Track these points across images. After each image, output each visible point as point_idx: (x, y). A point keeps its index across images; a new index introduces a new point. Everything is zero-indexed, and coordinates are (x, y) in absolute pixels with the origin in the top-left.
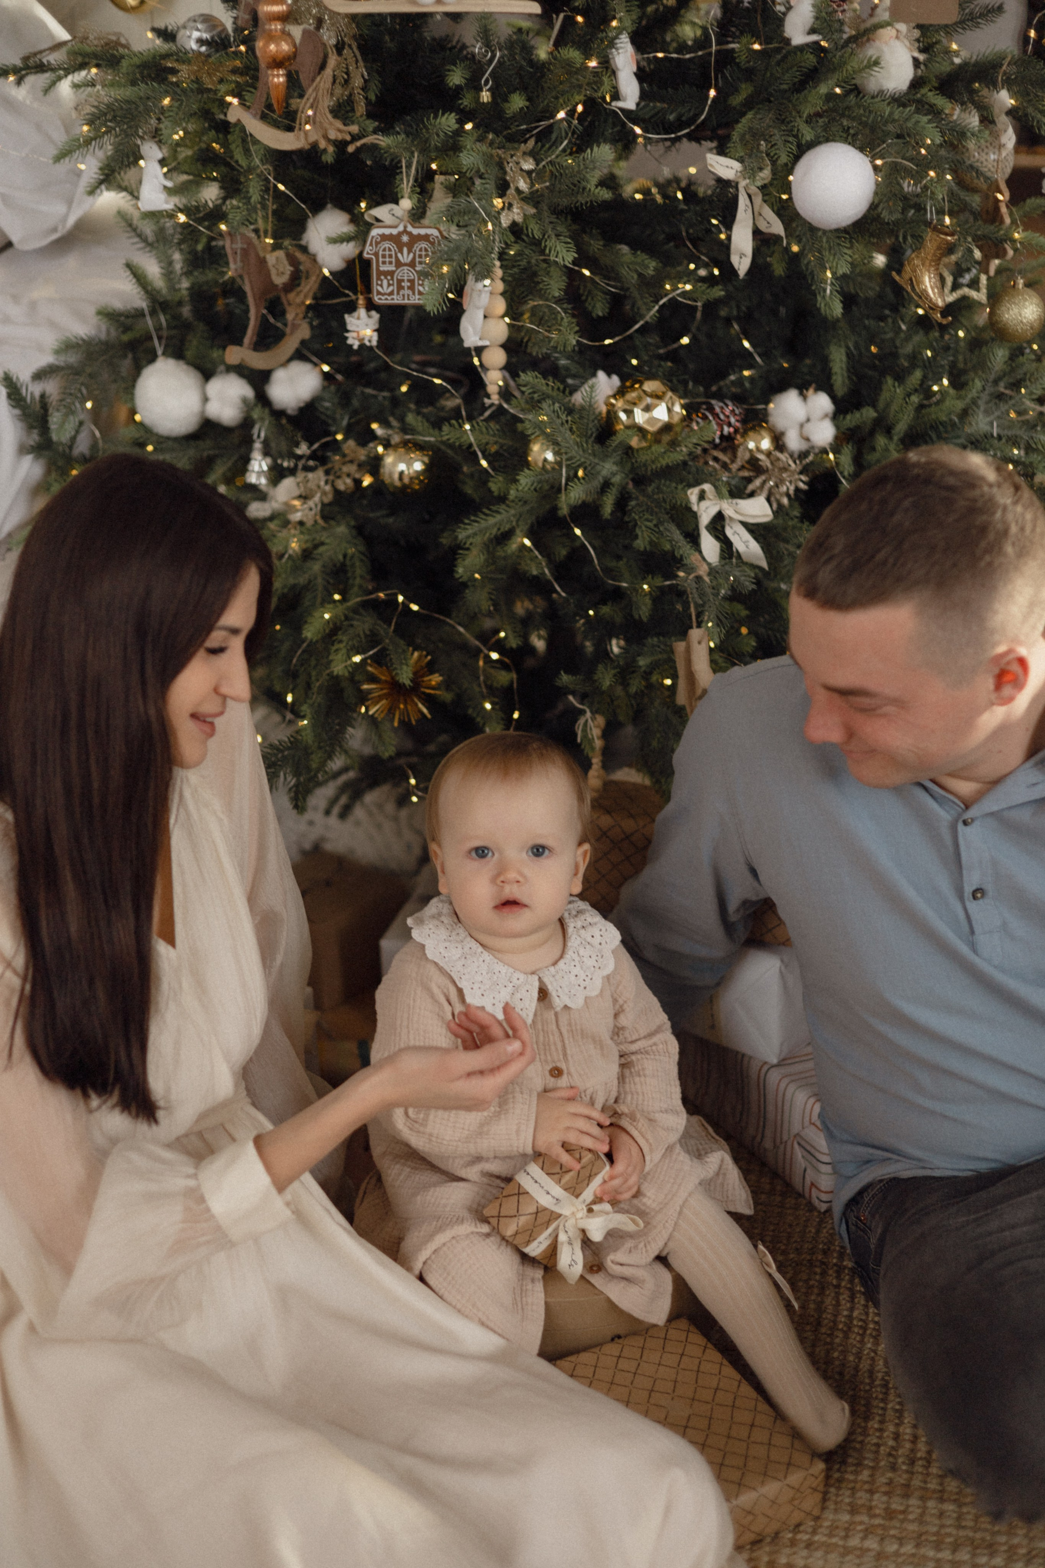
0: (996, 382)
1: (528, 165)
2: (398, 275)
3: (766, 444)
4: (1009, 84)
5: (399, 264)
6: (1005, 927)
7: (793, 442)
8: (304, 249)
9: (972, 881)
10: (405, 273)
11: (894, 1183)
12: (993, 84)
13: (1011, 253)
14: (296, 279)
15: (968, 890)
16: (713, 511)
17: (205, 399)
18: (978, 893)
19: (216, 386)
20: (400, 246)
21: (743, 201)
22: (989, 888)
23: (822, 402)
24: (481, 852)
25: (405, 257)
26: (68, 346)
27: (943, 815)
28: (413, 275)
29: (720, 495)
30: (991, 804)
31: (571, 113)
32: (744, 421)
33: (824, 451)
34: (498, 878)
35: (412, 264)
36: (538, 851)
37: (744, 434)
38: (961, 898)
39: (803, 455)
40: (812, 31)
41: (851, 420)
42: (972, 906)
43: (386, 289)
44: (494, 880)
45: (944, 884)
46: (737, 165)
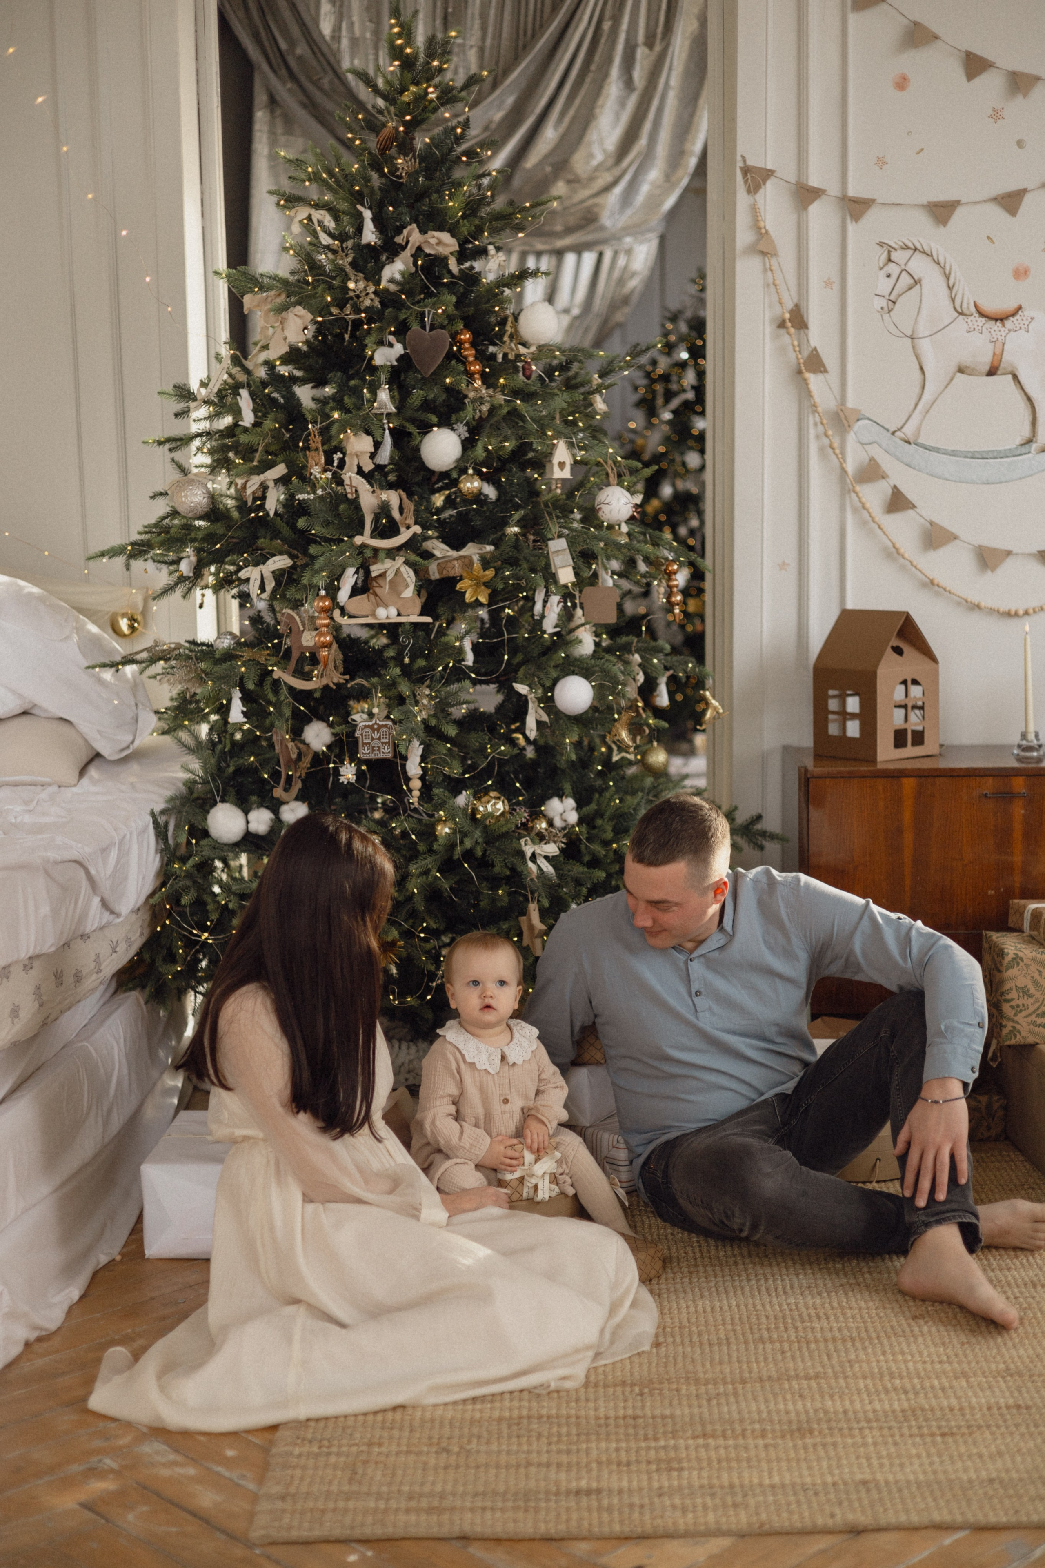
0: (648, 794)
1: (427, 692)
2: (373, 744)
3: (544, 825)
4: (637, 651)
5: (373, 739)
6: (710, 1009)
7: (558, 823)
8: (304, 742)
9: (695, 987)
10: (376, 743)
11: (666, 1143)
12: (630, 652)
13: (647, 731)
14: (300, 755)
15: (694, 991)
16: (531, 851)
17: (248, 822)
18: (698, 993)
19: (254, 815)
20: (373, 730)
21: (531, 705)
22: (702, 990)
23: (570, 802)
24: (476, 983)
25: (376, 735)
26: (172, 799)
27: (681, 957)
28: (380, 744)
29: (534, 843)
30: (702, 950)
31: (446, 667)
32: (530, 816)
33: (573, 826)
34: (483, 996)
35: (379, 739)
36: (502, 983)
37: (533, 821)
38: (690, 996)
39: (564, 829)
40: (556, 626)
41: (586, 810)
42: (696, 999)
43: (366, 751)
44: (480, 997)
45: (683, 990)
46: (527, 688)
